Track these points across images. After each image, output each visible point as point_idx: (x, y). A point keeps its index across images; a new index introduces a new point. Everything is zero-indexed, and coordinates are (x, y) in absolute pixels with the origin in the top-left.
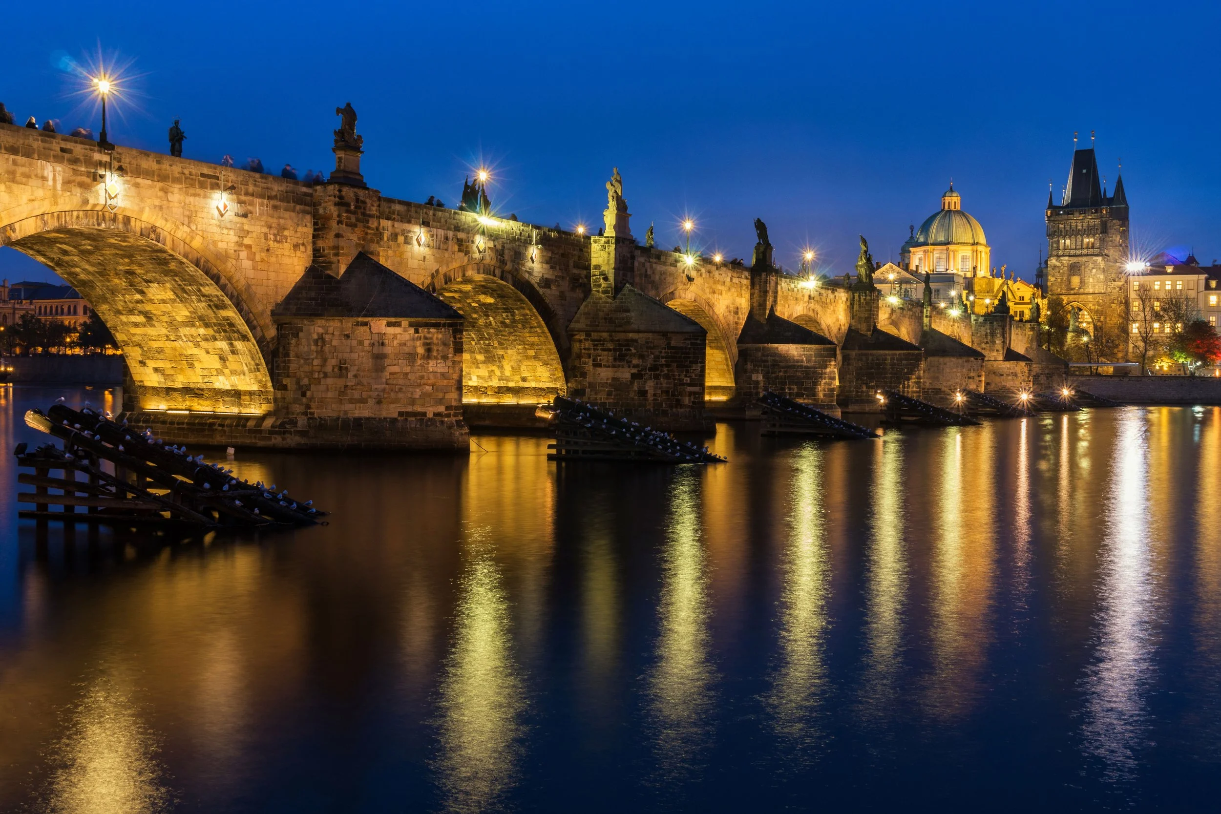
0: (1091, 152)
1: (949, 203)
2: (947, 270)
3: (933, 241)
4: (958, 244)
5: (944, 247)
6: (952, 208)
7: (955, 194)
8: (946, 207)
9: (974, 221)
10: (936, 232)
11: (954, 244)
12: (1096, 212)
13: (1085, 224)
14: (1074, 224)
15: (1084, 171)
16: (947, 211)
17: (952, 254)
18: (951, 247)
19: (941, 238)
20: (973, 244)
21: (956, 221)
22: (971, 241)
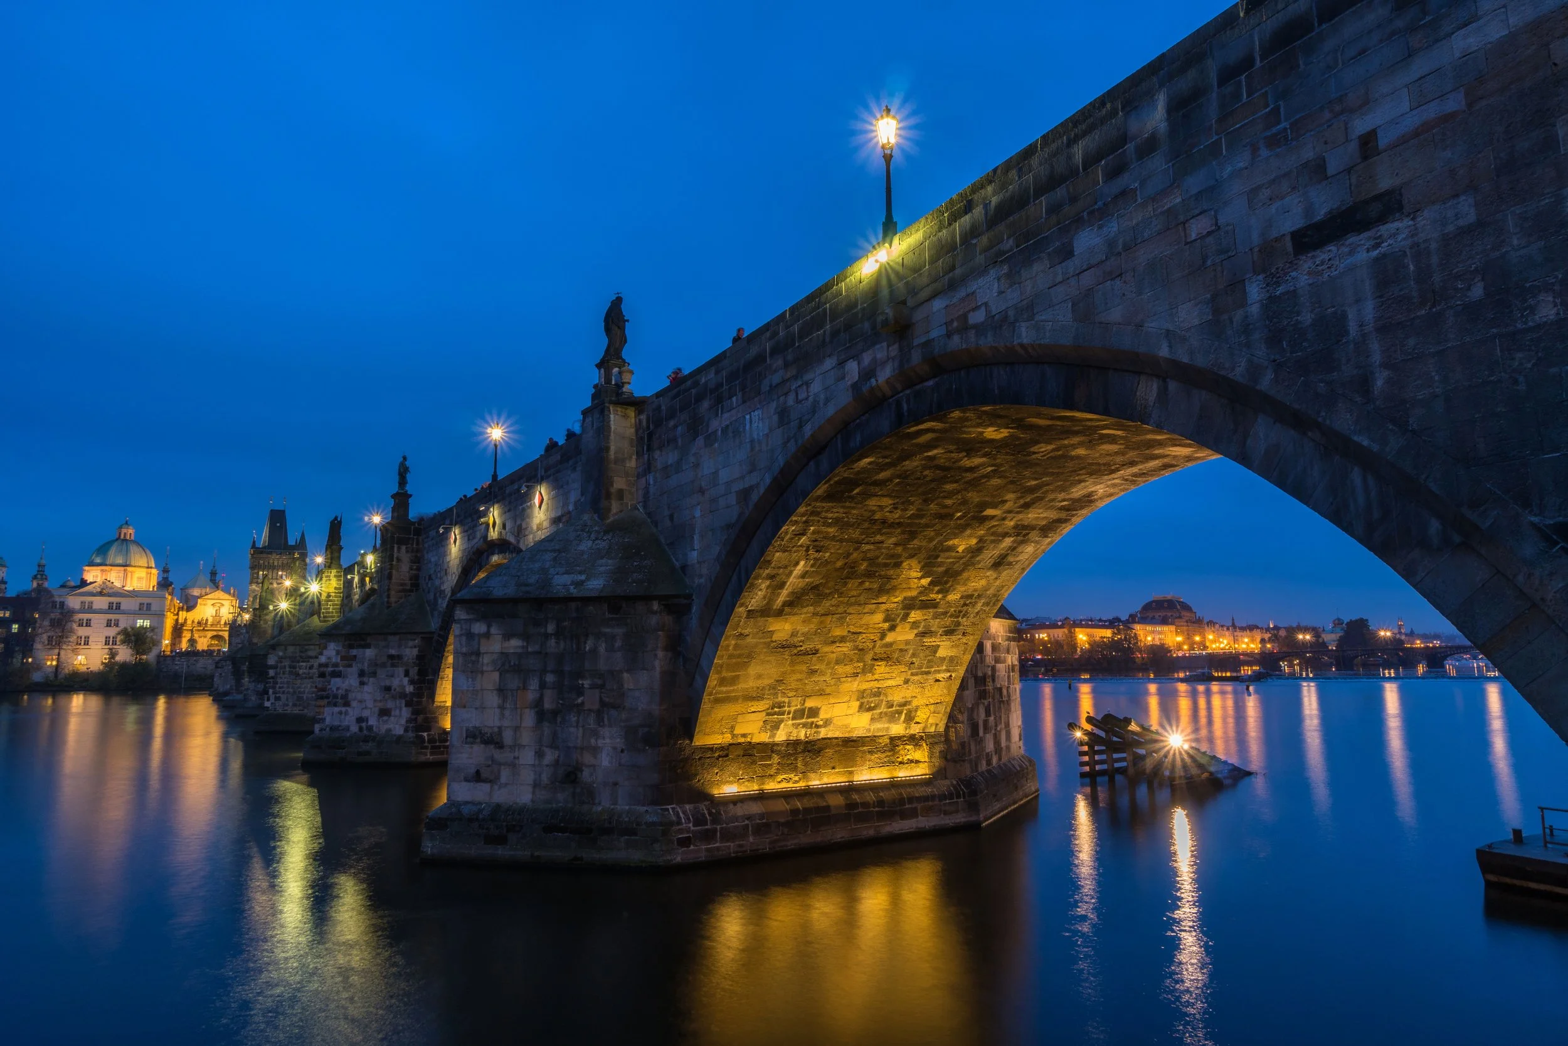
0: (283, 512)
1: (125, 534)
2: (123, 587)
3: (111, 562)
4: (135, 566)
5: (122, 568)
6: (128, 538)
7: (131, 527)
8: (122, 537)
9: (148, 552)
10: (114, 556)
11: (132, 566)
12: (290, 554)
13: (280, 562)
14: (271, 561)
15: (278, 525)
16: (123, 540)
17: (129, 574)
18: (129, 569)
19: (120, 561)
20: (148, 568)
21: (134, 549)
22: (146, 565)
